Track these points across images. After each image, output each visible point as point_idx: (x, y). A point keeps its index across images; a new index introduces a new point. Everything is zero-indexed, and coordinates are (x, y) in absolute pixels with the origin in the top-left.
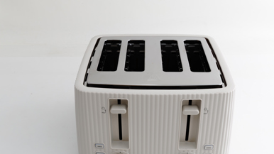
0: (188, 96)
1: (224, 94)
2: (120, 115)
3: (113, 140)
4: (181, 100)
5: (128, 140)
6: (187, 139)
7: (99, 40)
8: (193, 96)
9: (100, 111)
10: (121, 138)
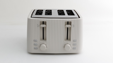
2: (43, 28)
3: (41, 40)
4: (65, 21)
5: (46, 39)
6: (67, 39)
7: (34, 10)
8: (68, 20)
9: (37, 26)
10: (43, 39)
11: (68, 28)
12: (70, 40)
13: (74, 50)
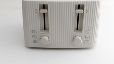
0: (78, 2)
1: (96, 2)
2: (44, 14)
3: (41, 30)
4: (75, 4)
5: (48, 30)
6: (77, 29)
8: (80, 2)
9: (35, 11)
10: (45, 29)
11: (78, 14)
12: (81, 30)
13: (86, 44)
